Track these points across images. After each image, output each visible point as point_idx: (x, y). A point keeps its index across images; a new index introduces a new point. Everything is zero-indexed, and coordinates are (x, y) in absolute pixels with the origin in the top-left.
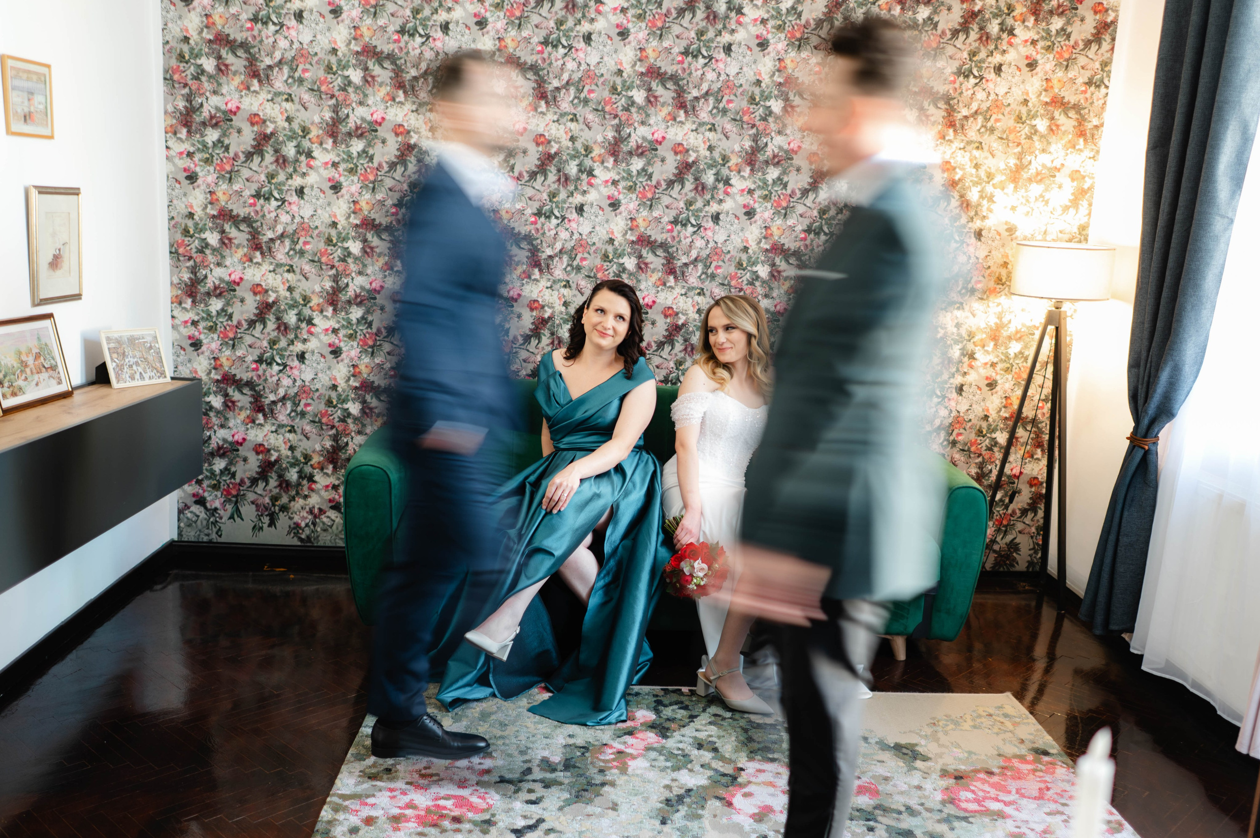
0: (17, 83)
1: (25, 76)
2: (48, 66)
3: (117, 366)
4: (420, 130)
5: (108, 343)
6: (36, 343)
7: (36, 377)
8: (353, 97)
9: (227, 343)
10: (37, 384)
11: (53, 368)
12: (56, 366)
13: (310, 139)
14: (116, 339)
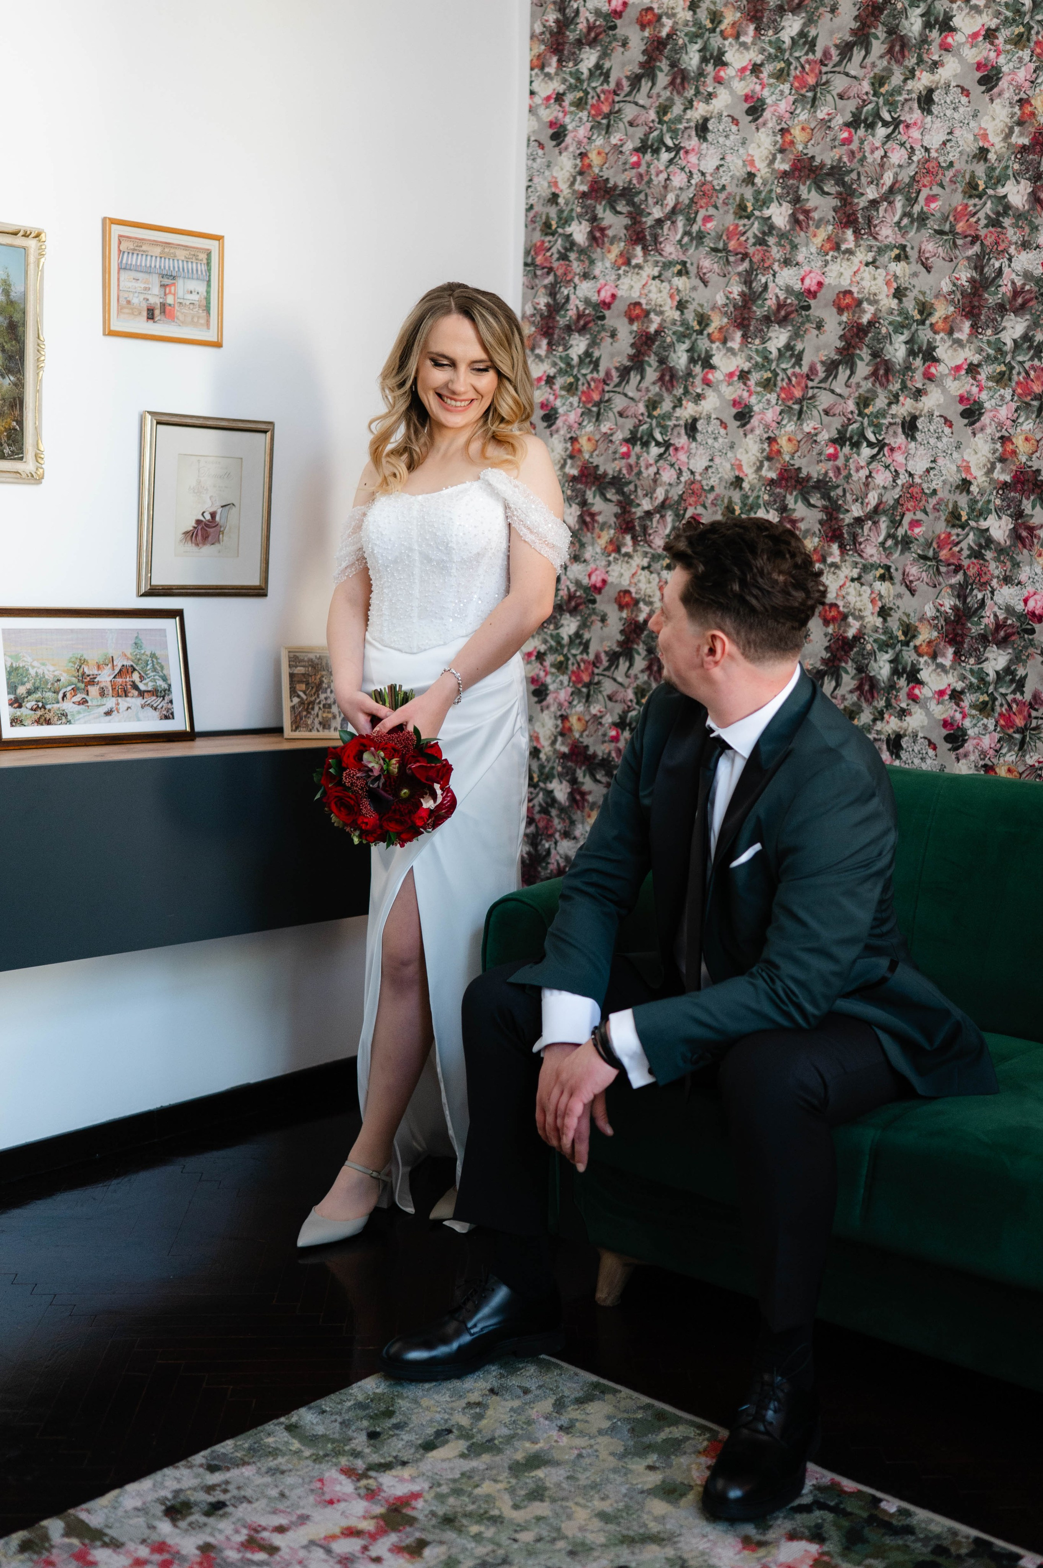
0: (133, 260)
1: (157, 251)
2: (219, 238)
3: (302, 702)
4: (878, 297)
5: (290, 666)
6: (129, 652)
7: (110, 702)
8: (776, 253)
9: (580, 690)
10: (108, 713)
11: (163, 693)
12: (169, 690)
13: (709, 335)
14: (311, 660)
